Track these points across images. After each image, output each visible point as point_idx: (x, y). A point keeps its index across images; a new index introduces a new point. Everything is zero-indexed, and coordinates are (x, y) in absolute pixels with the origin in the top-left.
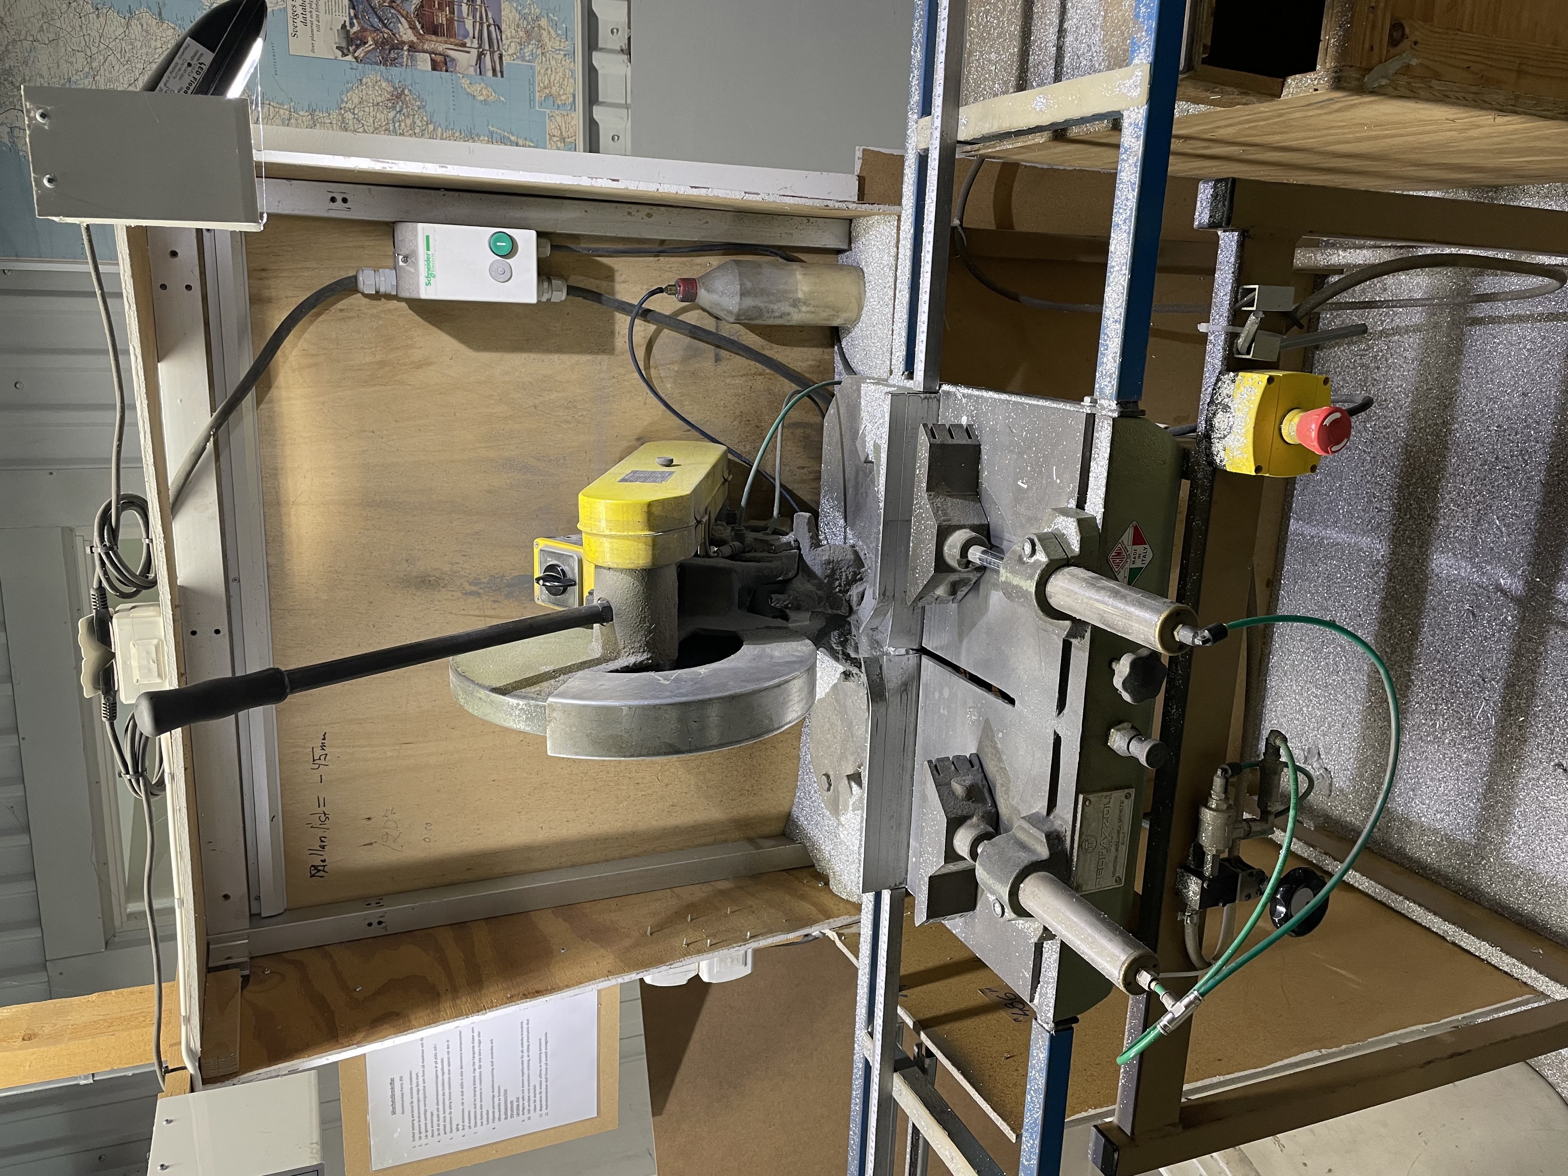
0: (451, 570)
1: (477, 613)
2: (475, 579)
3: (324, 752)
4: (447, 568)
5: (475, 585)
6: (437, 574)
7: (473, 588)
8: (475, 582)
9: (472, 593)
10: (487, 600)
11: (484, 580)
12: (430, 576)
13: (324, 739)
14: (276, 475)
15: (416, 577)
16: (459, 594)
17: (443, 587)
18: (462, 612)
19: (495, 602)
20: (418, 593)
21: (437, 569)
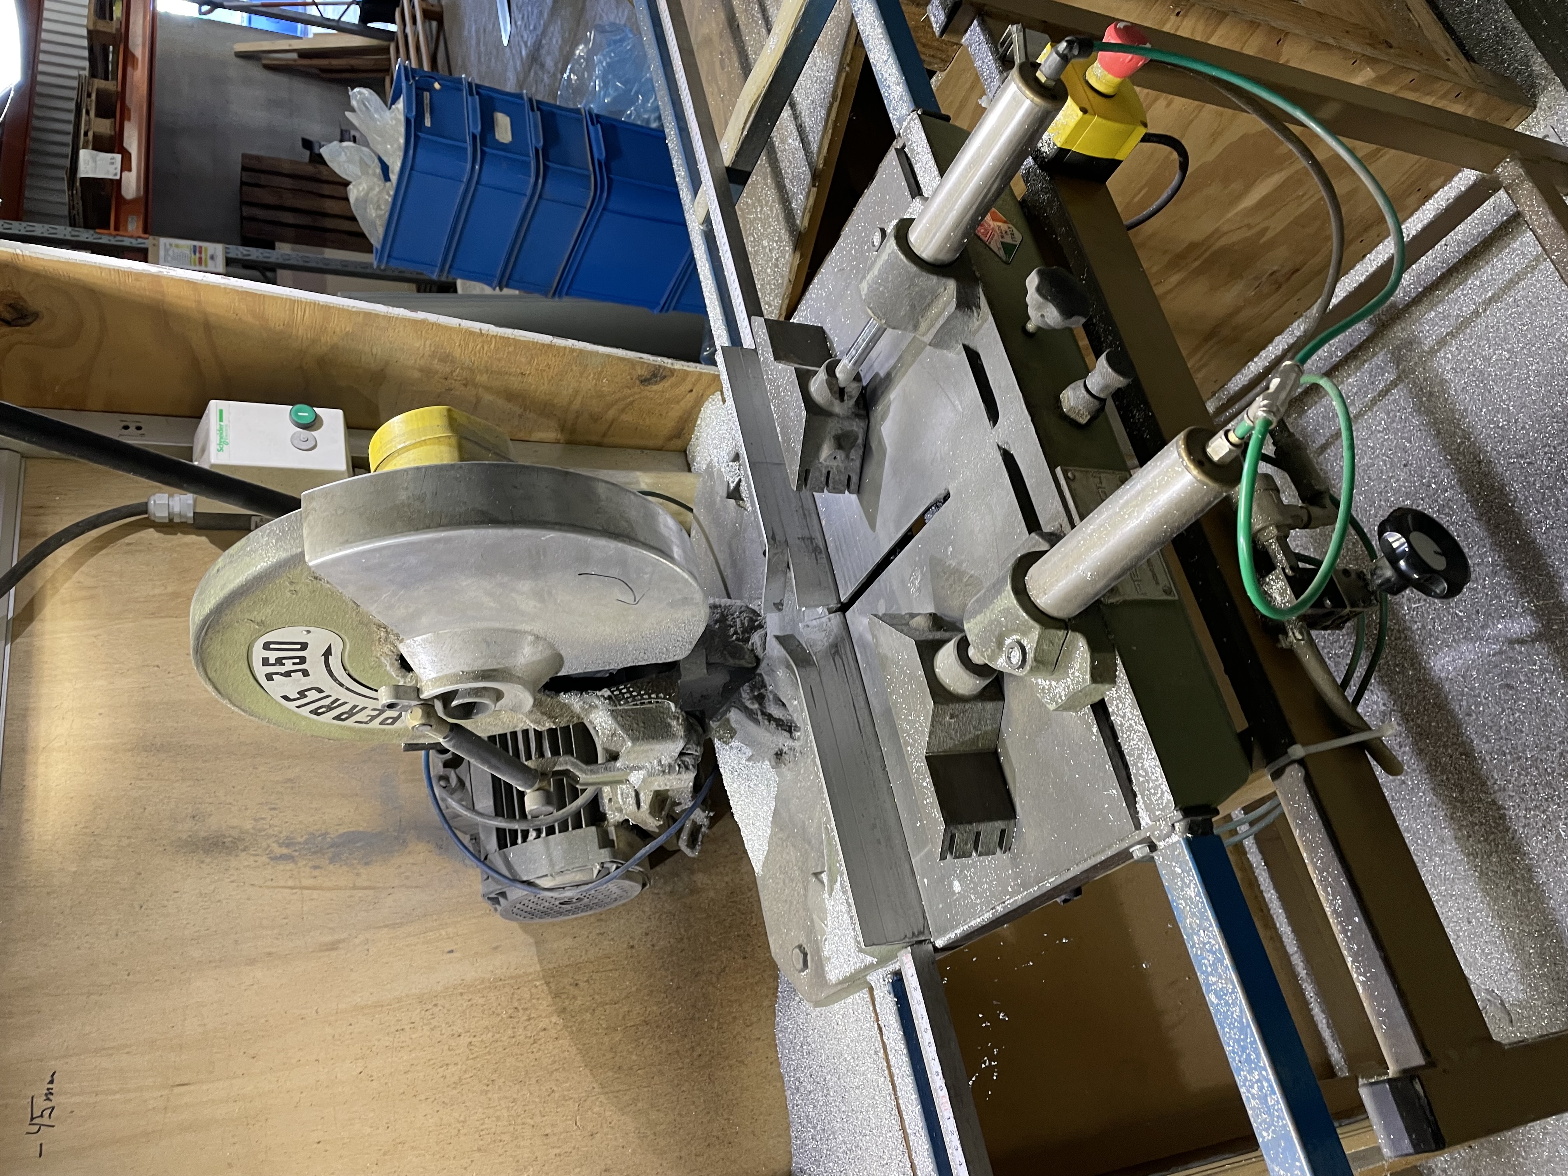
0: (254, 828)
1: (290, 883)
2: (287, 838)
3: (49, 1104)
4: (248, 825)
5: (287, 846)
6: (235, 833)
7: (285, 851)
8: (288, 843)
9: (283, 857)
10: (305, 866)
11: (300, 840)
12: (224, 836)
13: (51, 1082)
14: (25, 716)
15: (205, 839)
16: (265, 859)
17: (244, 850)
18: (269, 883)
19: (315, 867)
20: (208, 860)
21: (233, 827)
